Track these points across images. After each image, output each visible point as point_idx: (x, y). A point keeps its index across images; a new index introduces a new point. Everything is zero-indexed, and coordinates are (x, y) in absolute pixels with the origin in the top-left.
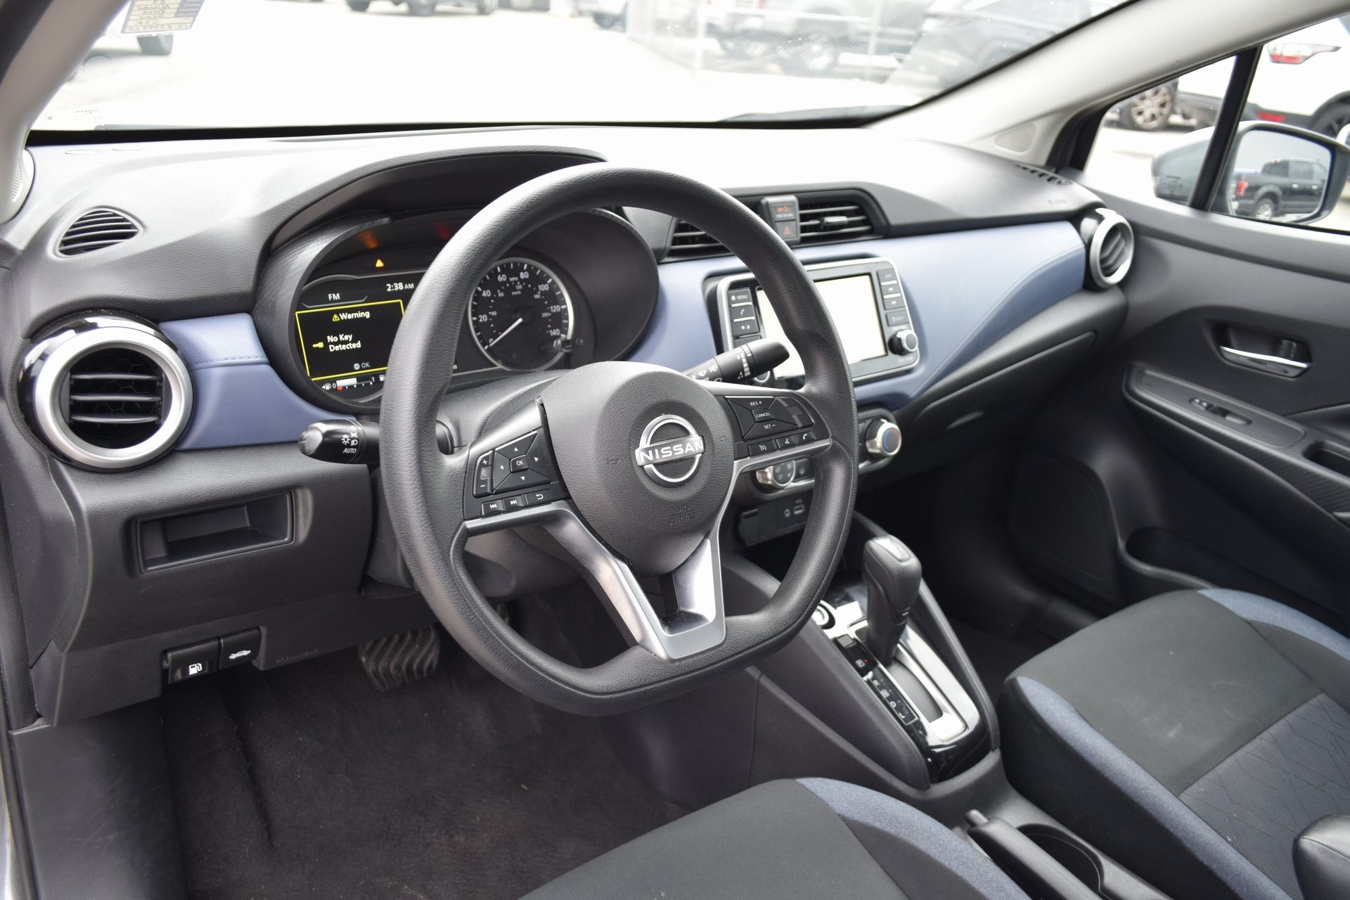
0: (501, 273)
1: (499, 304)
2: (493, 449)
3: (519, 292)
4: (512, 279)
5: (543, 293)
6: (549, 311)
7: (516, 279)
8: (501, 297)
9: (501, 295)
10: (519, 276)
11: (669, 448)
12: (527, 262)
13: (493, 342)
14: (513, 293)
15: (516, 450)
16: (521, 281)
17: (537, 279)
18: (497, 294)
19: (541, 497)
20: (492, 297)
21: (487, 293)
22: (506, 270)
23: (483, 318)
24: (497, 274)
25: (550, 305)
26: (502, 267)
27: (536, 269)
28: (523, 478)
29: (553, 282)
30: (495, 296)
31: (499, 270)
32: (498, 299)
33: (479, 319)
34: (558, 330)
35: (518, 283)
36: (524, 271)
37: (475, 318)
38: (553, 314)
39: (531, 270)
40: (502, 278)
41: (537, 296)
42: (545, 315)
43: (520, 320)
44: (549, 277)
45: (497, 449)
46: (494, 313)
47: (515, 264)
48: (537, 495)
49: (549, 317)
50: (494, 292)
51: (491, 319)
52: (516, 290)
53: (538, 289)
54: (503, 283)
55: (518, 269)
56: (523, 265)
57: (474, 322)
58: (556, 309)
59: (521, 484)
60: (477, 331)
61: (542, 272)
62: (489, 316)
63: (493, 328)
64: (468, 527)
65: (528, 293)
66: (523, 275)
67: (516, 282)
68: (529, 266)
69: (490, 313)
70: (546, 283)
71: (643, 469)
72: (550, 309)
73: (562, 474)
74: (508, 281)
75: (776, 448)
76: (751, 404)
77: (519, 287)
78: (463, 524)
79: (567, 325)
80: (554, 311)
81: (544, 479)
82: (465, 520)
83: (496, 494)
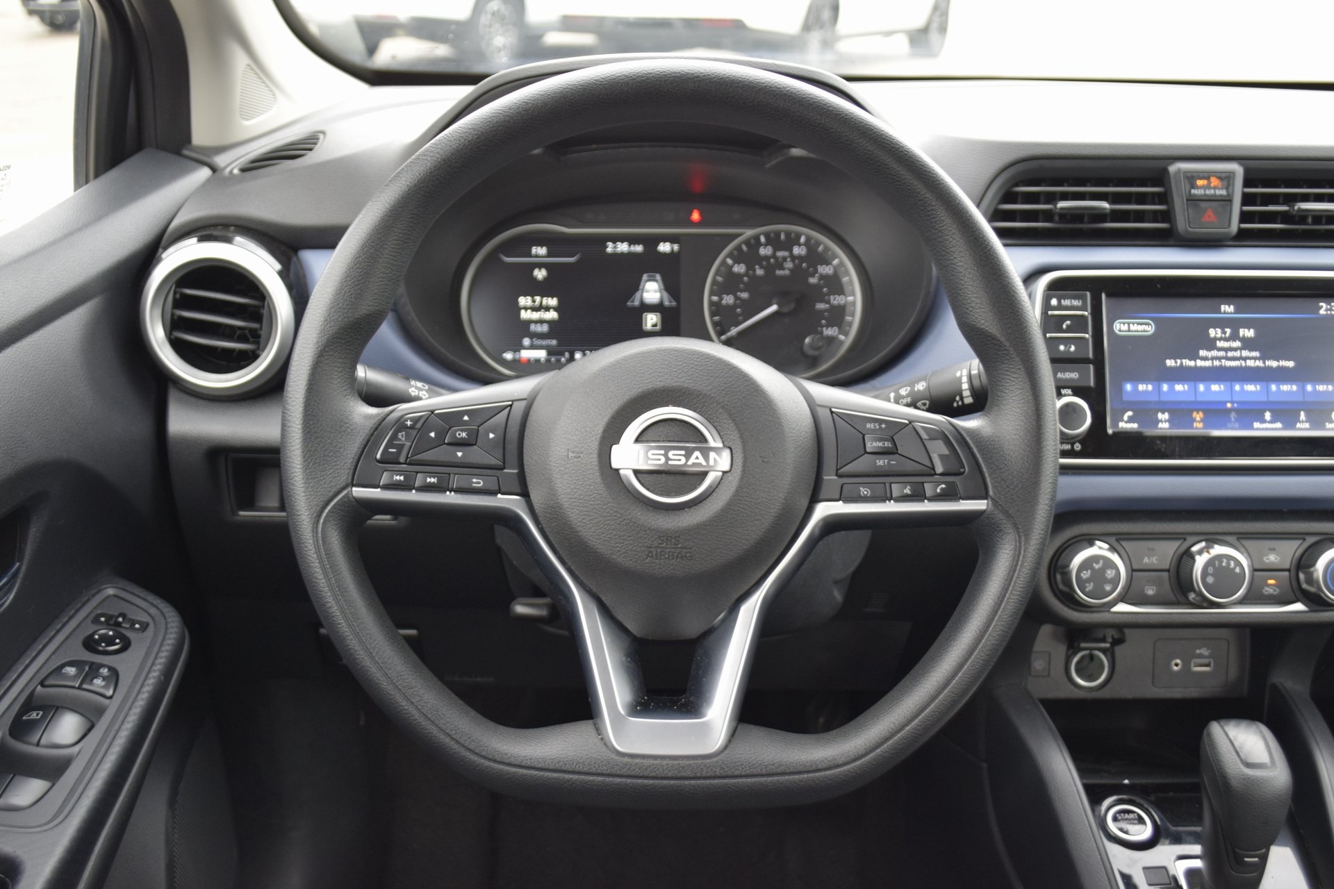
0: (766, 245)
1: (754, 284)
2: (432, 412)
3: (787, 272)
4: (780, 254)
5: (822, 277)
6: (828, 302)
7: (786, 254)
8: (760, 278)
9: (760, 272)
10: (791, 251)
11: (662, 452)
12: (805, 232)
13: (734, 331)
14: (779, 272)
15: (466, 418)
16: (793, 258)
17: (815, 257)
18: (754, 270)
19: (479, 483)
20: (746, 274)
21: (739, 269)
22: (773, 240)
23: (728, 300)
24: (758, 244)
25: (829, 294)
26: (767, 235)
27: (818, 243)
28: (460, 454)
29: (841, 264)
30: (751, 272)
31: (763, 239)
32: (754, 278)
33: (721, 299)
34: (836, 329)
35: (788, 259)
36: (800, 245)
37: (715, 298)
38: (833, 307)
39: (811, 246)
40: (765, 251)
41: (813, 280)
42: (821, 306)
43: (774, 308)
44: (835, 256)
45: (436, 412)
46: (745, 295)
47: (788, 234)
48: (474, 480)
49: (826, 310)
50: (750, 267)
51: (738, 301)
52: (782, 268)
53: (816, 271)
54: (767, 258)
55: (793, 240)
56: (798, 236)
57: (711, 303)
58: (837, 300)
59: (455, 460)
60: (713, 314)
61: (827, 249)
62: (737, 298)
63: (740, 315)
64: (354, 494)
65: (799, 274)
66: (797, 250)
67: (785, 259)
68: (808, 239)
69: (739, 293)
70: (831, 264)
71: (619, 474)
72: (830, 301)
73: (525, 462)
74: (774, 256)
75: (888, 495)
76: (868, 426)
77: (789, 265)
78: (349, 489)
79: (850, 324)
80: (836, 302)
81: (494, 461)
82: (353, 485)
83: (409, 464)
